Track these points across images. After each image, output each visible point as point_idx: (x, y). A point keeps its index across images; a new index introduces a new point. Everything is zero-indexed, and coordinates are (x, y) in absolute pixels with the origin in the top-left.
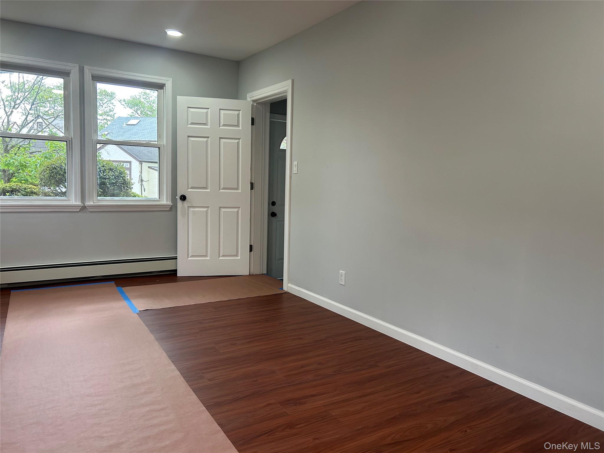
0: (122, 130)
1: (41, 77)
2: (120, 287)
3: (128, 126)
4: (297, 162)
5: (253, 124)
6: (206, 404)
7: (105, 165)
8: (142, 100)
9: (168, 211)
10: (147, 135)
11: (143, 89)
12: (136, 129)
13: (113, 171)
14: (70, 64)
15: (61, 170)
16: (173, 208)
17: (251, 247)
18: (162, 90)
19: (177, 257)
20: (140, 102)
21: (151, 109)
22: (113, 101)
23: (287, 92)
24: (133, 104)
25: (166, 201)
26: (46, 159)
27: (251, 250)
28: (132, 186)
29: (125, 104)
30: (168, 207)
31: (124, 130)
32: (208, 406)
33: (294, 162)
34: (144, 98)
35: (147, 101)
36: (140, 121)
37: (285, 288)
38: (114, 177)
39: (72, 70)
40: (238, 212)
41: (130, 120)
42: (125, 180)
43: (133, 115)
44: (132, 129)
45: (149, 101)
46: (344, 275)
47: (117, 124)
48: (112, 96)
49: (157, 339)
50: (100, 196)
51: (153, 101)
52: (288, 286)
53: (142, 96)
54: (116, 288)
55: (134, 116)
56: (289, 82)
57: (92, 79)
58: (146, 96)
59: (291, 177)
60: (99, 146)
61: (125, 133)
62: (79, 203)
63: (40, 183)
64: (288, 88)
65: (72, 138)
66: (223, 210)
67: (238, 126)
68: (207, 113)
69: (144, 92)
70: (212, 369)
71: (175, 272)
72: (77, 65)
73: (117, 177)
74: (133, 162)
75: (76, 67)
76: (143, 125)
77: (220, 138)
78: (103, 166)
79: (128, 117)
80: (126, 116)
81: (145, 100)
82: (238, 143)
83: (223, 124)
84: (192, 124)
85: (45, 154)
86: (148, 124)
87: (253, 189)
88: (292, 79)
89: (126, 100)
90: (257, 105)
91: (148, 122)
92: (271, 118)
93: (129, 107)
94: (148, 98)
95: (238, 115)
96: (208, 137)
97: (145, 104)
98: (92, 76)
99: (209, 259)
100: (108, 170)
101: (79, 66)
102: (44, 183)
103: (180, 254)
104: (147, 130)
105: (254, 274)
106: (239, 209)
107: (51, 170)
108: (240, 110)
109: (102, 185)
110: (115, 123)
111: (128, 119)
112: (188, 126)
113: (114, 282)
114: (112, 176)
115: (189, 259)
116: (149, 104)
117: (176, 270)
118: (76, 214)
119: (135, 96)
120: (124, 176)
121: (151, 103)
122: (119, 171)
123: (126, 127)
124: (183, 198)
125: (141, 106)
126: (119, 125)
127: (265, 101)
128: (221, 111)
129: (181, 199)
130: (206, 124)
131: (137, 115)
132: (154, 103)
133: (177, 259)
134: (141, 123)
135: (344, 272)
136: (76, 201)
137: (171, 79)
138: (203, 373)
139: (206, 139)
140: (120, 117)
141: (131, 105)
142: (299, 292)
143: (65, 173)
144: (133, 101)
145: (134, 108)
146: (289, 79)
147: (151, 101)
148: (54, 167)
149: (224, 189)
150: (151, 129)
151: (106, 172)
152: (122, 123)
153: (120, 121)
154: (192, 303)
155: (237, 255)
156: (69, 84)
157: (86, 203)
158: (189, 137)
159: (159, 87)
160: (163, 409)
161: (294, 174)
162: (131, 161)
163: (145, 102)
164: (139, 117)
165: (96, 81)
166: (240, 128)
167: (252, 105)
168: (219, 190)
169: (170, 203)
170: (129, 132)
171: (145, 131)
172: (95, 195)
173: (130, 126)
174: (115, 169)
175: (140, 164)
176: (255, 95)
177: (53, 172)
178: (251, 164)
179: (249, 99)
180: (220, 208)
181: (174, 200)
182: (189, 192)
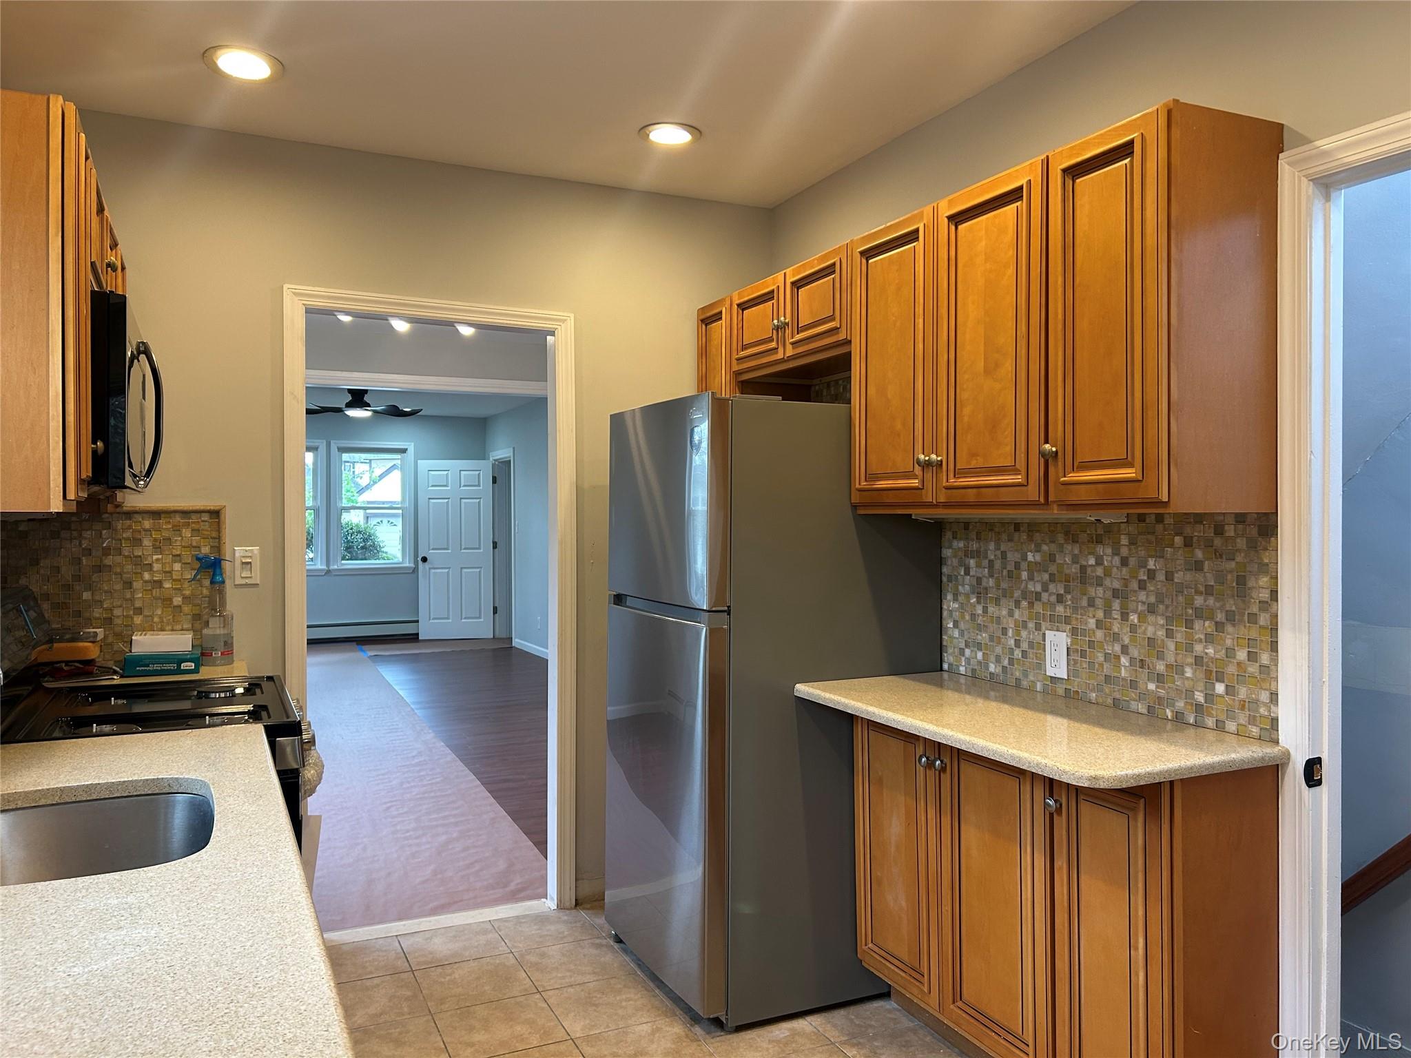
5: (494, 482)
9: (410, 573)
13: (360, 535)
16: (415, 570)
17: (495, 608)
18: (405, 454)
19: (419, 620)
23: (510, 456)
25: (408, 564)
27: (497, 613)
30: (410, 570)
37: (513, 644)
40: (480, 572)
50: (346, 560)
52: (517, 642)
54: (356, 646)
57: (338, 451)
60: (343, 511)
62: (324, 567)
65: (319, 506)
66: (465, 570)
67: (479, 485)
68: (447, 474)
71: (417, 636)
75: (324, 443)
77: (461, 499)
82: (479, 503)
83: (463, 484)
84: (433, 486)
87: (496, 548)
90: (495, 466)
95: (479, 475)
96: (449, 499)
98: (338, 448)
99: (451, 621)
103: (422, 617)
105: (499, 638)
106: (482, 569)
108: (481, 470)
109: (349, 549)
112: (428, 489)
113: (354, 643)
115: (430, 621)
117: (418, 634)
118: (320, 577)
124: (424, 560)
127: (499, 462)
128: (462, 472)
129: (422, 560)
130: (446, 485)
133: (418, 622)
136: (321, 565)
137: (413, 443)
139: (446, 500)
143: (312, 537)
146: (512, 446)
149: (465, 550)
155: (479, 616)
156: (319, 457)
157: (331, 567)
158: (429, 499)
159: (402, 451)
165: (341, 451)
166: (481, 488)
167: (492, 466)
168: (460, 551)
169: (412, 565)
172: (340, 558)
174: (362, 533)
176: (496, 455)
178: (493, 522)
179: (491, 459)
180: (462, 568)
181: (416, 562)
182: (430, 554)
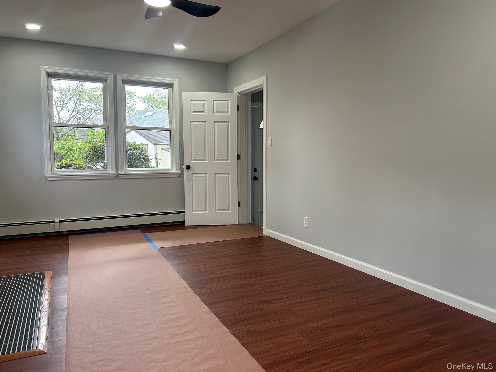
0: (140, 120)
1: (82, 82)
2: (144, 233)
3: (145, 117)
4: (271, 137)
5: (238, 110)
6: (206, 303)
7: (131, 145)
8: (156, 96)
9: (178, 177)
10: (160, 124)
11: (156, 88)
12: (151, 119)
13: (137, 150)
14: (107, 73)
15: (100, 150)
16: (181, 175)
17: (239, 203)
18: (172, 88)
19: (184, 211)
20: (154, 97)
21: (162, 103)
22: (134, 98)
23: (262, 85)
24: (148, 100)
25: (176, 170)
26: (87, 144)
27: (239, 206)
28: (151, 161)
29: (142, 100)
30: (177, 175)
31: (142, 120)
32: (207, 304)
33: (269, 137)
34: (156, 95)
35: (159, 96)
36: (154, 113)
37: (264, 233)
38: (138, 154)
39: (108, 77)
40: (228, 177)
41: (146, 113)
42: (145, 156)
43: (149, 108)
44: (148, 119)
45: (161, 97)
46: (307, 220)
47: (137, 116)
48: (132, 94)
49: (172, 265)
50: (128, 167)
51: (163, 97)
52: (267, 231)
53: (155, 93)
54: (141, 233)
55: (149, 110)
56: (264, 78)
57: (122, 83)
58: (158, 93)
59: (267, 149)
60: (127, 130)
61: (143, 123)
62: (114, 173)
63: (86, 160)
64: (263, 82)
65: (109, 126)
66: (217, 175)
67: (227, 112)
68: (204, 103)
69: (157, 90)
70: (211, 283)
71: (184, 223)
72: (112, 73)
73: (140, 154)
74: (149, 145)
75: (111, 75)
76: (157, 116)
77: (214, 122)
78: (130, 146)
79: (145, 110)
80: (143, 109)
81: (158, 96)
82: (228, 125)
83: (216, 111)
84: (194, 112)
85: (87, 140)
86: (160, 115)
87: (239, 159)
88: (266, 76)
89: (143, 97)
90: (241, 96)
91: (160, 113)
92: (252, 105)
93: (145, 102)
94: (160, 94)
95: (227, 104)
96: (206, 122)
97: (157, 99)
98: (122, 81)
99: (208, 212)
100: (134, 149)
101: (113, 74)
102: (89, 159)
103: (187, 209)
104: (159, 120)
105: (241, 224)
106: (229, 175)
107: (94, 150)
108: (228, 101)
110: (135, 115)
111: (144, 112)
112: (191, 114)
113: (140, 230)
114: (136, 153)
115: (193, 212)
116: (160, 100)
117: (184, 222)
118: (113, 181)
119: (150, 93)
120: (145, 153)
121: (162, 99)
122: (141, 150)
123: (143, 118)
124: (188, 167)
125: (154, 101)
126: (138, 117)
127: (247, 93)
128: (215, 101)
129: (186, 168)
130: (203, 112)
131: (152, 108)
132: (165, 98)
133: (184, 213)
134: (154, 114)
135: (307, 218)
136: (112, 171)
137: (178, 80)
138: (204, 285)
139: (204, 123)
140: (138, 110)
141: (147, 100)
142: (274, 235)
143: (104, 152)
144: (148, 98)
145: (149, 103)
146: (264, 76)
147: (162, 97)
148: (96, 148)
149: (218, 160)
150: (162, 119)
151: (132, 150)
152: (141, 115)
153: (139, 114)
154: (196, 242)
155: (228, 210)
156: (106, 87)
157: (119, 173)
158: (191, 122)
159: (170, 86)
160: (176, 306)
161: (269, 146)
162: (148, 144)
163: (158, 98)
164: (153, 109)
165: (124, 84)
166: (229, 114)
167: (238, 96)
168: (214, 161)
169: (178, 171)
170: (146, 122)
171: (158, 120)
172: (125, 167)
173: (147, 117)
174: (138, 148)
175: (155, 146)
176: (239, 89)
177: (95, 152)
178: (238, 140)
179: (235, 92)
180: (215, 174)
181: (181, 169)
182: (192, 163)
